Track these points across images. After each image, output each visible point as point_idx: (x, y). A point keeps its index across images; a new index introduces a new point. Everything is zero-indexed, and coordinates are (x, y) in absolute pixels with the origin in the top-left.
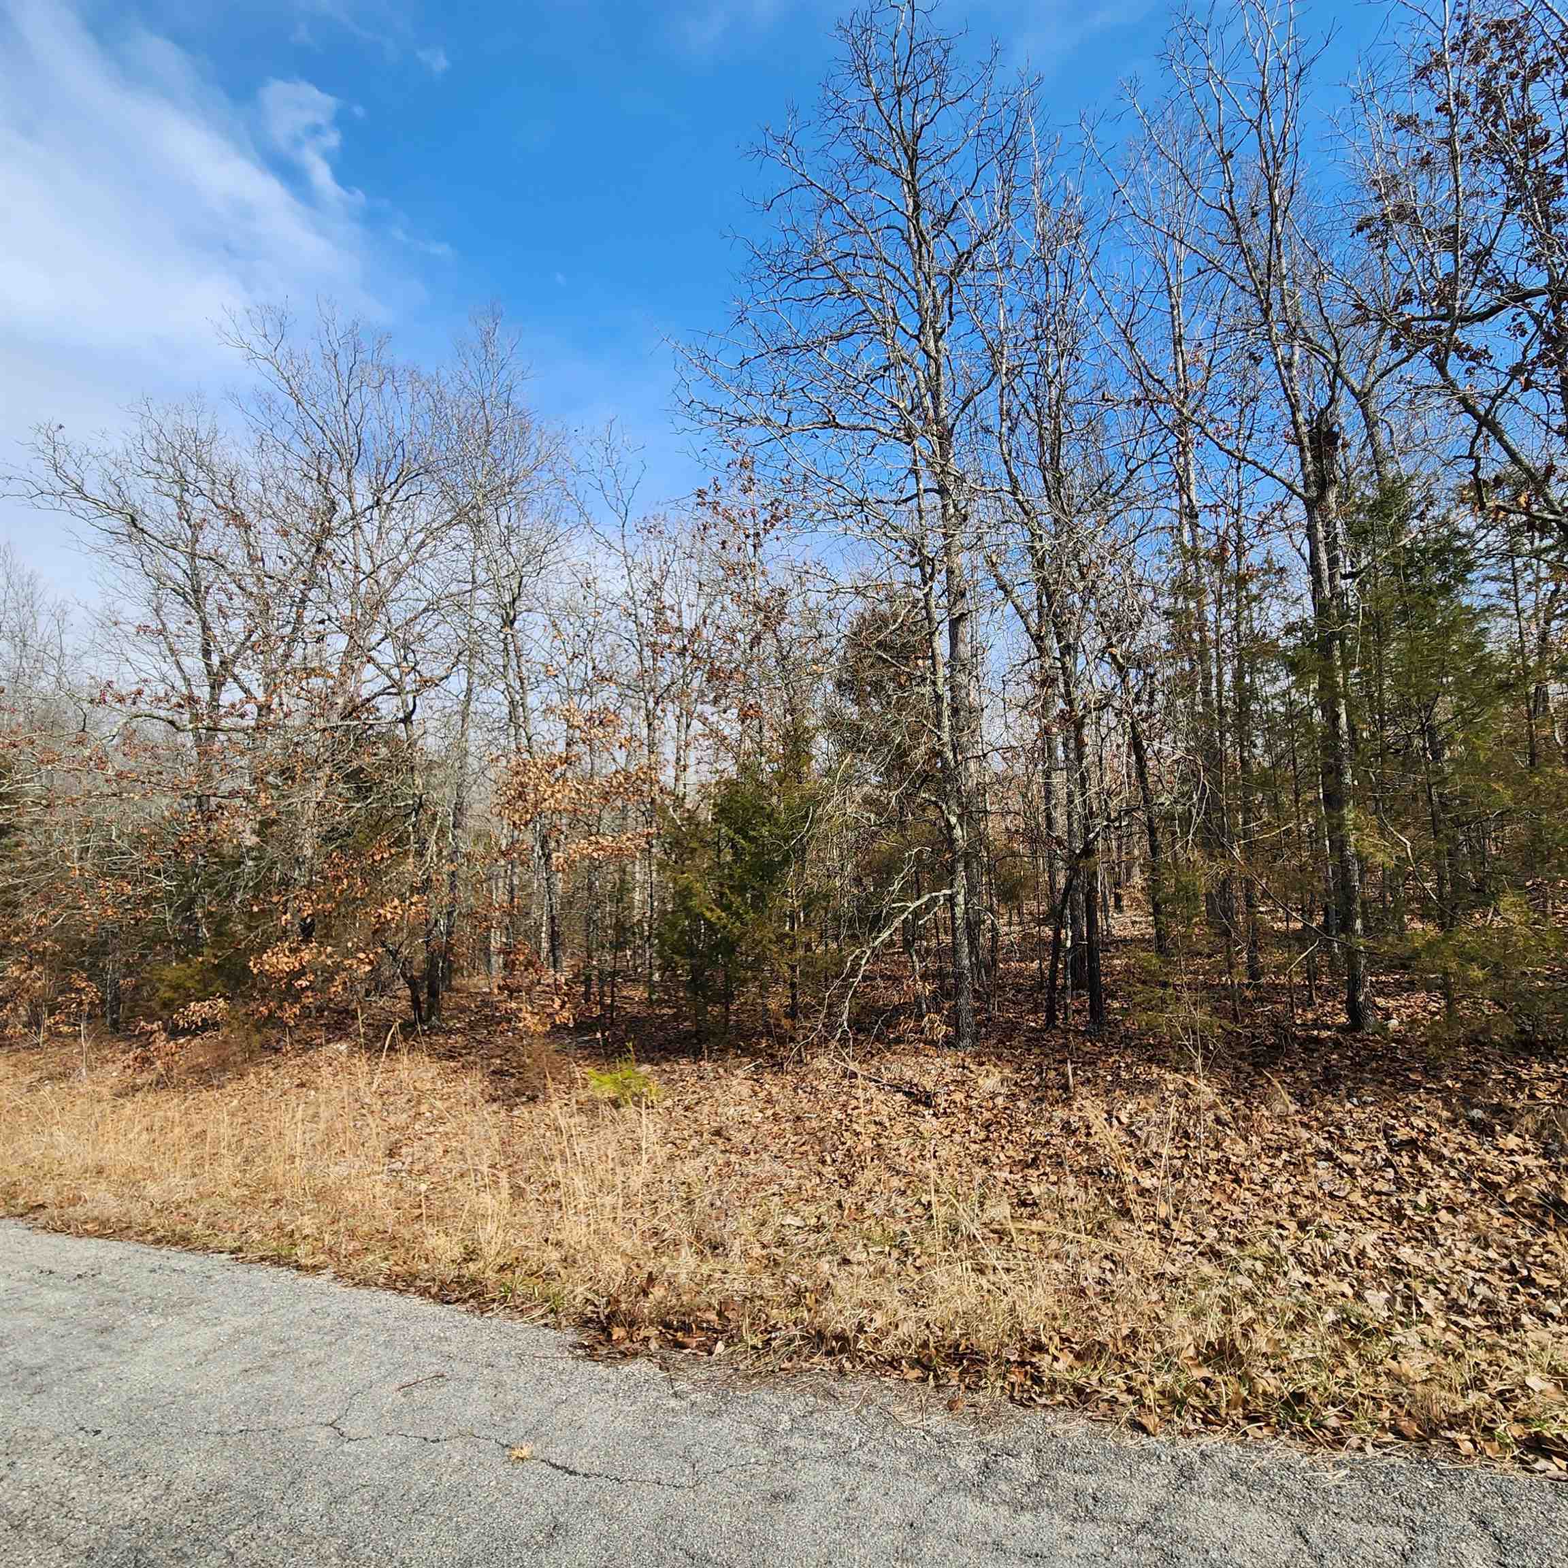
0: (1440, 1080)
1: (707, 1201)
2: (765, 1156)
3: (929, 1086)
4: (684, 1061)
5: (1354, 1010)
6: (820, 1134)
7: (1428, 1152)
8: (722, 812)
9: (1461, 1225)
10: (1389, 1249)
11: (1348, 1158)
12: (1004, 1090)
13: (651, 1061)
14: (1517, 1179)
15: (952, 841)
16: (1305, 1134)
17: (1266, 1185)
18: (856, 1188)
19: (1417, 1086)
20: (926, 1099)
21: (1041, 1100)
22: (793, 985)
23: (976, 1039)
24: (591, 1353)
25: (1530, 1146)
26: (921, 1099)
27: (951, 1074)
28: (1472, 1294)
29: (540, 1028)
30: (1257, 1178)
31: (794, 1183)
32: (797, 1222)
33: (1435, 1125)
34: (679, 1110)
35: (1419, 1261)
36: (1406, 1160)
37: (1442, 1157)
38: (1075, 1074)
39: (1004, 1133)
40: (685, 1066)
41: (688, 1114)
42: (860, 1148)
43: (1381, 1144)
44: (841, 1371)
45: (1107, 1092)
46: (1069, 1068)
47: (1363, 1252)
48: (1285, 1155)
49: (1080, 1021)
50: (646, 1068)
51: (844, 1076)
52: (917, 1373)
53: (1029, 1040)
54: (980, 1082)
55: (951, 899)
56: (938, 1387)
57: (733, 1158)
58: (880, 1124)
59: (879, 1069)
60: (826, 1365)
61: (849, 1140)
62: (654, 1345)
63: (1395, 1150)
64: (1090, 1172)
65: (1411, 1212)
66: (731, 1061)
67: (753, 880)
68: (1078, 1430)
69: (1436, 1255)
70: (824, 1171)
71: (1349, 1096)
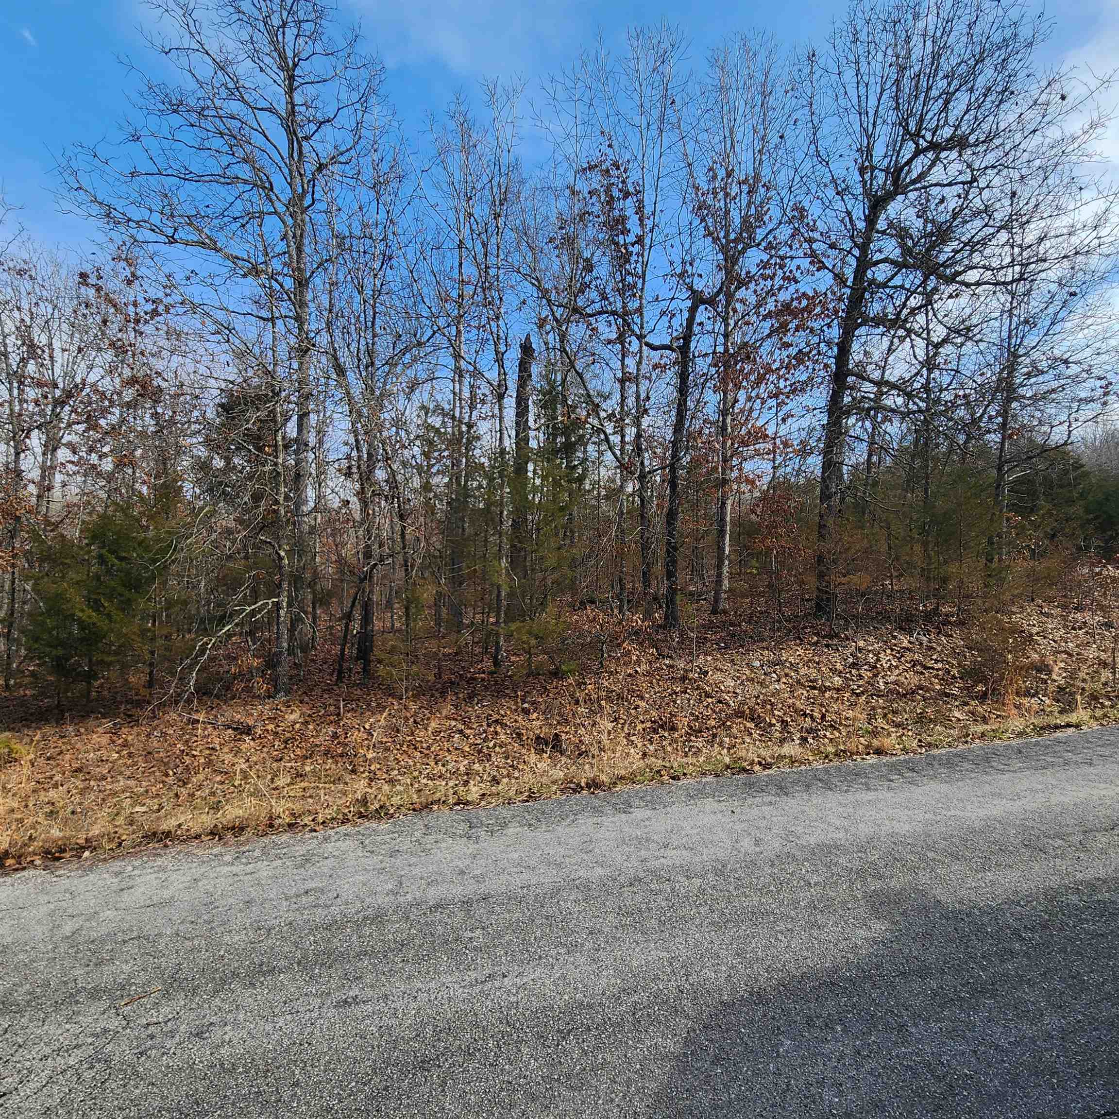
0: (516, 692)
1: (69, 810)
2: (120, 778)
3: (251, 722)
4: (46, 726)
5: (496, 663)
6: (166, 760)
7: (502, 724)
9: (502, 752)
10: (469, 766)
11: (468, 731)
12: (301, 720)
13: (12, 730)
15: (281, 567)
16: (453, 723)
17: (428, 748)
18: (190, 785)
19: (506, 696)
20: (248, 730)
21: (323, 723)
22: (151, 665)
23: (288, 692)
25: (540, 717)
26: (244, 731)
27: (268, 713)
30: (425, 746)
31: (142, 790)
32: (144, 809)
33: (509, 713)
34: (41, 760)
35: (481, 769)
36: (492, 729)
37: (506, 725)
38: (345, 706)
39: (296, 743)
40: (47, 730)
41: (51, 762)
42: (196, 764)
43: (484, 724)
44: (166, 846)
45: (362, 714)
46: (342, 704)
47: (458, 769)
48: (442, 734)
49: (356, 678)
50: (7, 734)
51: (188, 724)
52: (210, 837)
53: (324, 691)
54: (286, 717)
55: (277, 606)
56: (220, 839)
57: (92, 783)
58: (212, 749)
59: (216, 716)
60: (157, 845)
61: (187, 760)
62: (38, 862)
63: (489, 726)
64: (341, 756)
65: (485, 750)
66: (91, 723)
67: (120, 589)
68: (285, 837)
69: (487, 765)
70: (167, 780)
71: (477, 705)
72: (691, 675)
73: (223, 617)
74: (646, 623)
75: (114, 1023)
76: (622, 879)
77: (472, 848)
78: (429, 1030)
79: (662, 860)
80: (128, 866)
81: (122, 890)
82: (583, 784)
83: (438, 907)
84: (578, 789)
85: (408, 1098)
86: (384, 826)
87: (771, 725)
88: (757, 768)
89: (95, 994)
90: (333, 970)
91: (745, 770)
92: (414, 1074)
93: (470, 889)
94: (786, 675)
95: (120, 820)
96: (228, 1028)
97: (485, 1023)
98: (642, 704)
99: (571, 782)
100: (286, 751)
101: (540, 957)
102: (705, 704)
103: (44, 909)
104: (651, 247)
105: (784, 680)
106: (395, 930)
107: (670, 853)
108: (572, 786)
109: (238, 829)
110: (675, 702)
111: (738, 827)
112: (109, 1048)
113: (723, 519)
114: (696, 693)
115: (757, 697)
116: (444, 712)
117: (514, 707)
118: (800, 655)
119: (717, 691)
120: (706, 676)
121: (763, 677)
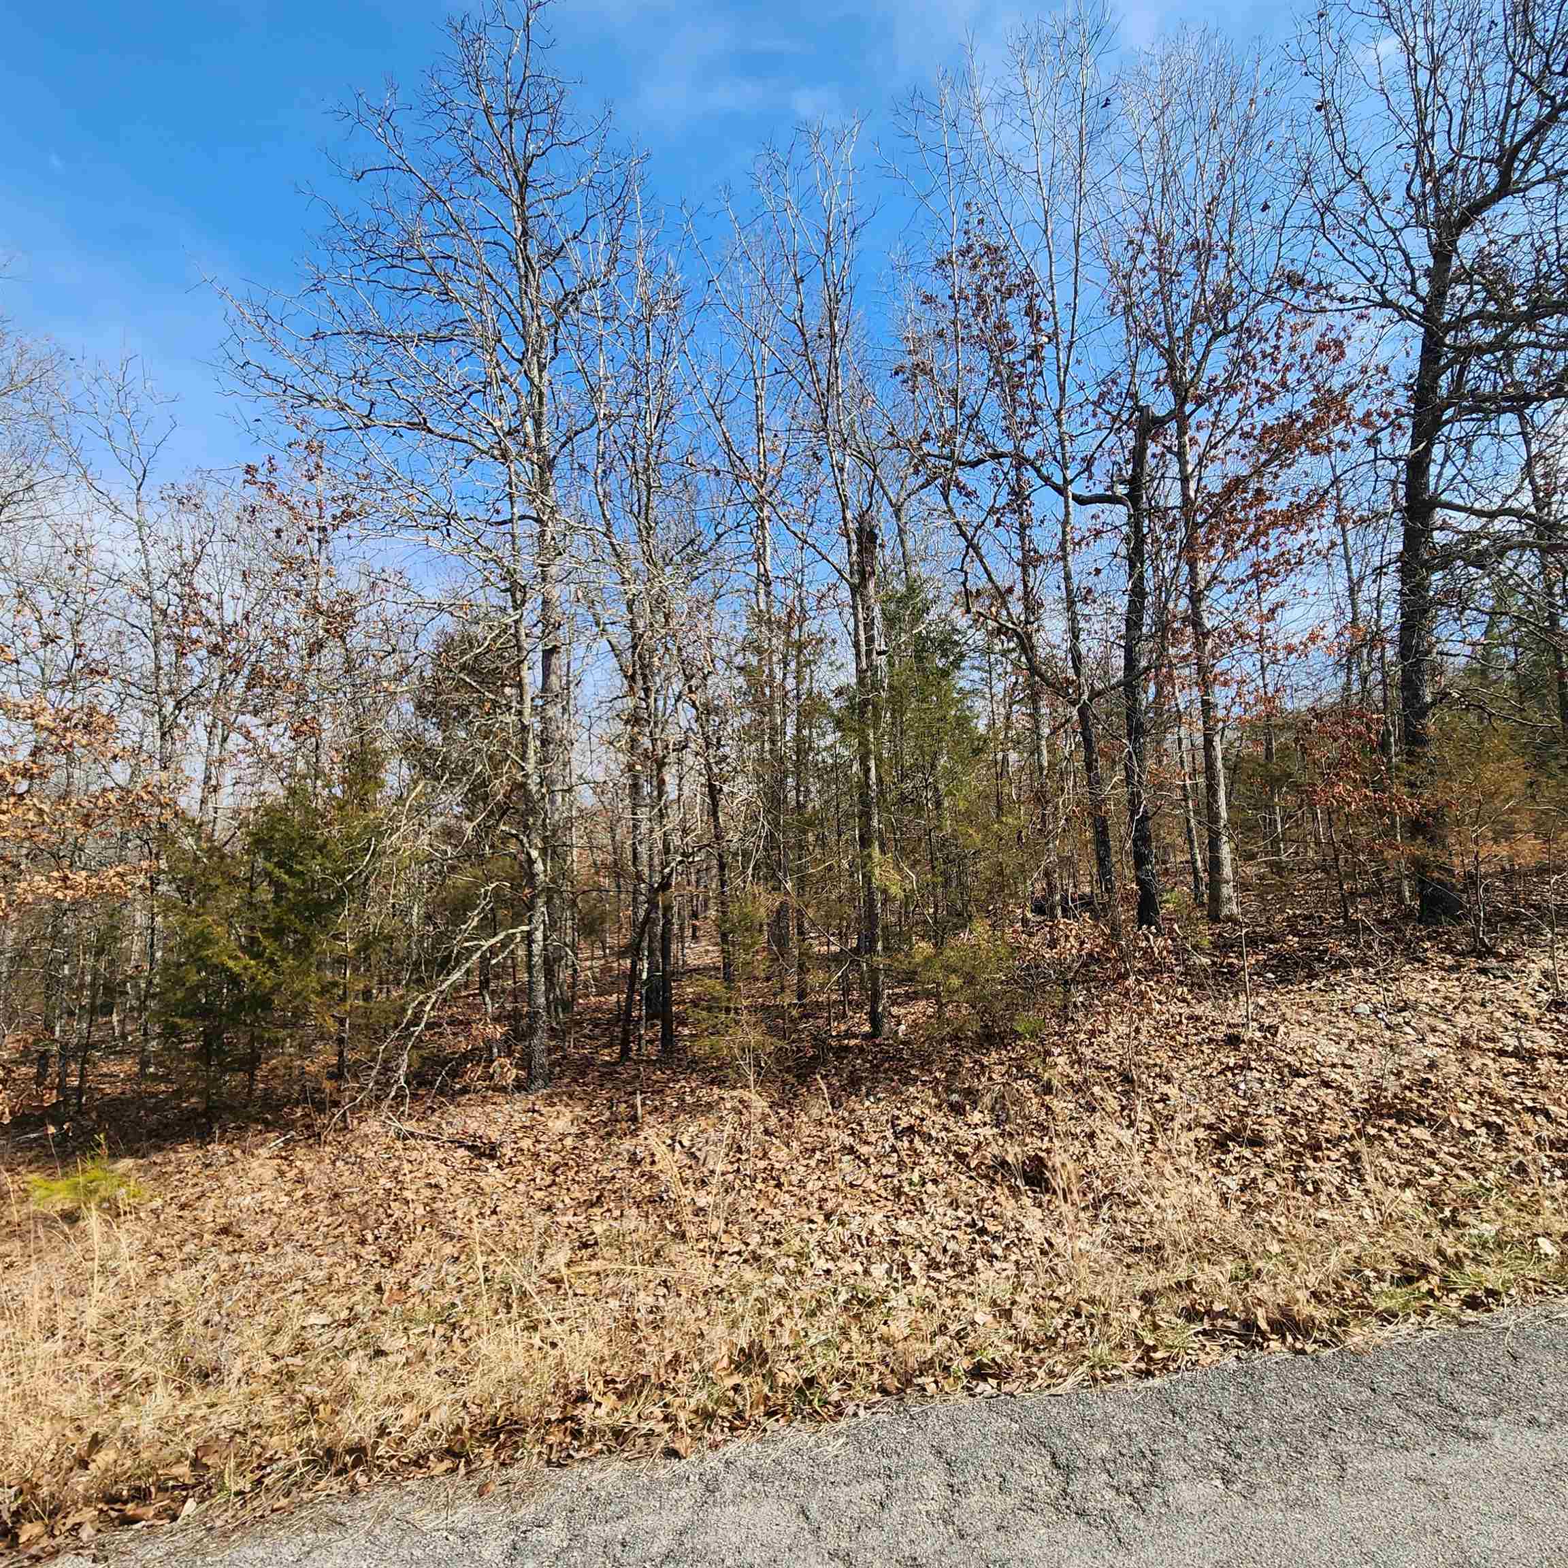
0: (931, 1072)
1: (200, 1318)
2: (288, 1248)
3: (495, 1136)
4: (185, 1147)
5: (875, 1019)
6: (361, 1211)
7: (921, 1134)
8: (260, 842)
9: (941, 1194)
10: (890, 1224)
11: (864, 1150)
12: (574, 1130)
13: (133, 1153)
14: (978, 1148)
15: (532, 876)
16: (833, 1133)
17: (802, 1184)
18: (401, 1265)
19: (915, 1079)
20: (490, 1151)
21: (609, 1134)
22: (341, 1041)
23: (548, 1079)
25: (988, 1119)
26: (485, 1151)
27: (521, 1119)
28: (945, 1250)
30: (795, 1179)
31: (321, 1274)
32: (323, 1319)
33: (927, 1111)
34: (173, 1210)
35: (911, 1231)
36: (906, 1144)
37: (930, 1137)
38: (643, 1104)
39: (571, 1174)
40: (187, 1153)
41: (185, 1213)
42: (410, 1218)
43: (889, 1134)
44: (353, 1490)
45: (673, 1117)
46: (638, 1099)
47: (872, 1232)
48: (818, 1155)
49: (653, 1051)
50: (127, 1163)
51: (398, 1138)
52: (447, 1464)
53: (602, 1075)
54: (550, 1124)
55: (529, 938)
56: (469, 1474)
57: (244, 1257)
58: (436, 1186)
59: (439, 1125)
60: (335, 1488)
61: (397, 1209)
62: (87, 1532)
63: (899, 1137)
64: (651, 1201)
65: (907, 1189)
66: (250, 1139)
67: (295, 921)
68: (613, 1475)
69: (923, 1222)
70: (363, 1252)
71: (868, 1095)
72: (1246, 1034)
73: (447, 959)
87: (1467, 1134)
94: (1433, 1030)
98: (1172, 1091)
100: (555, 1190)
104: (1070, 347)
105: (1431, 1038)
110: (1235, 1087)
113: (1211, 766)
114: (1269, 1067)
115: (1399, 1075)
117: (934, 1101)
118: (1436, 990)
119: (1310, 1065)
120: (1274, 1035)
121: (1388, 1034)
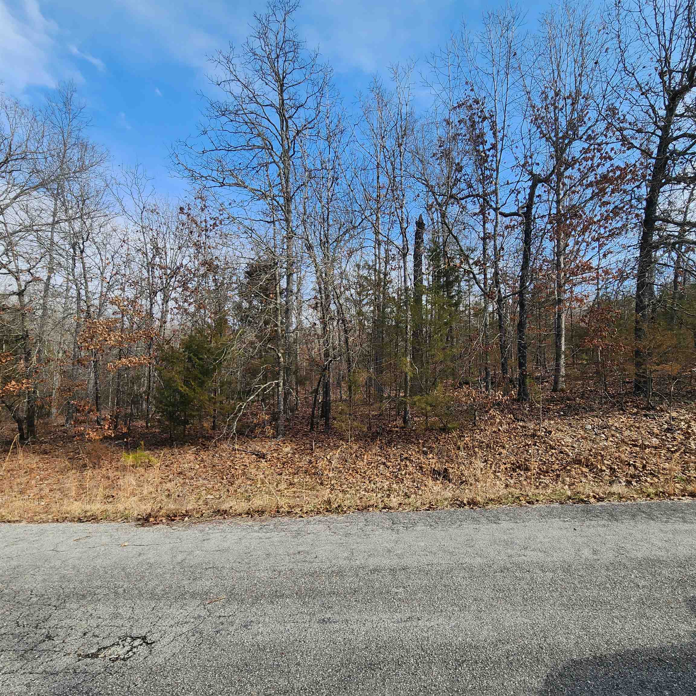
0: (418, 440)
1: (177, 494)
2: (200, 479)
3: (265, 451)
4: (165, 449)
5: (405, 422)
6: (222, 470)
7: (410, 460)
8: (187, 347)
9: (410, 478)
11: (389, 464)
12: (291, 452)
13: (150, 450)
15: (279, 363)
16: (379, 458)
17: (365, 473)
18: (234, 485)
19: (412, 442)
20: (263, 456)
21: (303, 454)
22: (214, 417)
23: (284, 435)
24: (142, 525)
25: (434, 457)
26: (261, 456)
27: (273, 447)
29: (97, 438)
30: (363, 471)
31: (211, 486)
32: (212, 497)
33: (414, 453)
34: (163, 467)
35: (397, 488)
36: (404, 463)
37: (412, 461)
38: (315, 445)
39: (289, 465)
40: (166, 451)
41: (168, 468)
42: (237, 473)
43: (399, 459)
44: (225, 518)
45: (325, 450)
46: (314, 443)
47: (383, 487)
48: (373, 465)
49: (321, 428)
50: (148, 452)
51: (232, 451)
52: (246, 515)
53: (303, 435)
54: (283, 449)
55: (278, 385)
56: (252, 517)
57: (187, 481)
58: (245, 465)
59: (247, 447)
60: (220, 517)
61: (233, 471)
62: (164, 521)
63: (402, 461)
64: (314, 474)
65: (399, 476)
66: (186, 448)
67: (200, 376)
68: (286, 519)
69: (401, 486)
70: (223, 481)
71: (394, 447)
72: (539, 433)
73: (250, 391)
74: (505, 398)
75: (203, 613)
76: (495, 566)
77: (394, 536)
78: (373, 645)
79: (523, 557)
80: (206, 527)
81: (204, 540)
82: (465, 502)
83: (375, 570)
84: (462, 505)
85: (363, 685)
86: (341, 518)
87: (602, 470)
88: (592, 500)
89: (193, 596)
90: (315, 601)
91: (582, 501)
92: (365, 671)
93: (394, 562)
94: (613, 436)
95: (201, 502)
96: (260, 625)
97: (408, 647)
98: (504, 452)
99: (457, 500)
100: (283, 469)
101: (441, 610)
102: (550, 453)
103: (168, 546)
104: (502, 150)
106: (350, 582)
107: (528, 553)
108: (458, 502)
109: (261, 512)
110: (527, 451)
111: (579, 540)
112: (202, 626)
113: (559, 326)
114: (543, 445)
115: (591, 451)
116: (374, 451)
117: (417, 450)
118: (623, 422)
119: (559, 445)
120: (550, 434)
121: (594, 436)
